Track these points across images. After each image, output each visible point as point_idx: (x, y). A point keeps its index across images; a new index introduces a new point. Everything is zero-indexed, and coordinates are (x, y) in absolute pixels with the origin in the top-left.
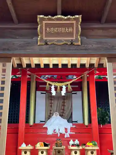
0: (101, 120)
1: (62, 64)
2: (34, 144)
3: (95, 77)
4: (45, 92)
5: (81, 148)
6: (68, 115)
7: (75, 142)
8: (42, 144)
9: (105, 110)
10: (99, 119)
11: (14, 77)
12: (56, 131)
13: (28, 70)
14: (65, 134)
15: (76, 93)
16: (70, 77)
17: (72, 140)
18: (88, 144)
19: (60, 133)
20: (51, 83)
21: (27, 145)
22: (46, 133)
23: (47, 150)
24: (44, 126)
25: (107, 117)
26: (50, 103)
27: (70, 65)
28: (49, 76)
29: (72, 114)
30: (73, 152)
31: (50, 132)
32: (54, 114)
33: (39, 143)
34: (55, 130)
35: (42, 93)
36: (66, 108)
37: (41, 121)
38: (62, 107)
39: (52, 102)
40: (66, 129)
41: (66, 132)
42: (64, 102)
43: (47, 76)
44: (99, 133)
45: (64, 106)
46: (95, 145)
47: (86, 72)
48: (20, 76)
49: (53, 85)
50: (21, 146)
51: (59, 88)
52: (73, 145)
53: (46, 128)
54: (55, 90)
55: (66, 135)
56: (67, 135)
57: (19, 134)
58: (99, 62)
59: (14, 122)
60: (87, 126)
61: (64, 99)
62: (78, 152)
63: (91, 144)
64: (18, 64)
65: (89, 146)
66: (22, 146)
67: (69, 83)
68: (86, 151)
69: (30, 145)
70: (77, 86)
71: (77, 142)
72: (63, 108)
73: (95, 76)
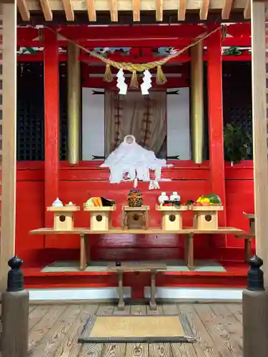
0: (231, 153)
1: (141, 11)
2: (80, 202)
3: (222, 52)
4: (102, 90)
5: (183, 208)
6: (156, 142)
7: (171, 197)
8: (97, 201)
9: (242, 129)
10: (229, 150)
11: (27, 52)
12: (128, 176)
13: (60, 32)
14: (149, 183)
15: (175, 93)
16: (162, 50)
17: (164, 193)
18: (199, 200)
19: (138, 180)
20: (116, 65)
21: (65, 202)
22: (108, 179)
23: (110, 214)
24: (102, 166)
25: (246, 146)
26: (115, 116)
27: (161, 12)
28: (112, 50)
29: (166, 140)
30: (167, 217)
31: (116, 178)
32: (125, 139)
33: (90, 200)
34: (127, 173)
35: (96, 93)
36: (152, 127)
37: (96, 157)
38: (142, 125)
39: (121, 112)
40: (152, 172)
41: (152, 178)
42: (148, 114)
43: (106, 49)
44: (226, 180)
45: (148, 121)
46: (215, 202)
47: (200, 36)
48: (42, 49)
49: (121, 69)
50: (51, 205)
51: (134, 76)
52: (166, 203)
53: (107, 170)
54: (126, 82)
55: (151, 185)
56: (154, 185)
57: (46, 182)
58: (233, 4)
59: (34, 158)
60: (199, 165)
61: (148, 107)
62: (178, 217)
63: (207, 200)
64: (32, 13)
65: (201, 205)
66: (53, 204)
67: (158, 64)
68: (195, 216)
69: (71, 203)
70: (179, 75)
71: (175, 196)
72: (145, 128)
73: (223, 48)
